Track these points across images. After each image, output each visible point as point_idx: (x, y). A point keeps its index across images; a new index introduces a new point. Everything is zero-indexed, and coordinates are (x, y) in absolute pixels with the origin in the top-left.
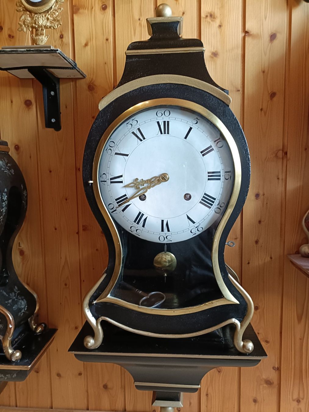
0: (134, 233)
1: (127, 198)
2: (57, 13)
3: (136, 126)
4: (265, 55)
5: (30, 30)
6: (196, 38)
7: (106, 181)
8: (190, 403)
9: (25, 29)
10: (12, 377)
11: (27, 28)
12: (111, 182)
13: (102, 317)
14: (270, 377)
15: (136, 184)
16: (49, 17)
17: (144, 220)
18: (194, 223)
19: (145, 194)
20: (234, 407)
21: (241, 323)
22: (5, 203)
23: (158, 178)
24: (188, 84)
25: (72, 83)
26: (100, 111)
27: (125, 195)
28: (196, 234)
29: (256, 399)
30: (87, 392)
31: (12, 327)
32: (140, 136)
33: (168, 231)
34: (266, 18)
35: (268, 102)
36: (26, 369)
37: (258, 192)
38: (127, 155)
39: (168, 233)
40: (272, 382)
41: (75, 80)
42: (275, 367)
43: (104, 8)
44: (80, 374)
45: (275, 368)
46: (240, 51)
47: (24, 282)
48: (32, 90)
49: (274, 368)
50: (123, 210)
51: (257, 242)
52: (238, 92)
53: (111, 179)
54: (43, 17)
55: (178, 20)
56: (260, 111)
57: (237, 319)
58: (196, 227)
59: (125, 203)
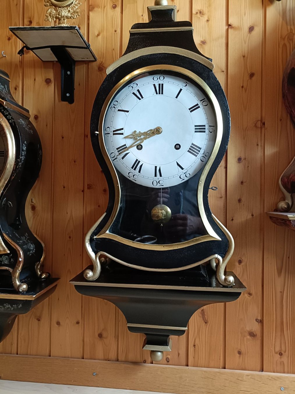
0: (131, 179)
1: (126, 147)
2: (77, 7)
3: (136, 88)
4: (245, 43)
5: (55, 20)
6: (188, 21)
7: (109, 134)
8: (179, 354)
9: (50, 20)
10: (18, 307)
11: (52, 19)
12: (114, 134)
13: (101, 252)
14: (253, 329)
15: (134, 136)
16: (70, 9)
17: (140, 166)
18: (182, 169)
19: (141, 144)
20: (220, 359)
21: (222, 258)
22: (24, 153)
23: (153, 131)
24: (179, 54)
25: (85, 65)
26: (107, 75)
27: (125, 145)
28: (184, 179)
29: (240, 351)
30: (83, 341)
31: (21, 261)
32: (139, 96)
33: (161, 176)
34: (245, 15)
35: (248, 81)
36: (31, 299)
37: (240, 157)
38: (128, 111)
39: (160, 178)
40: (255, 334)
42: (258, 319)
43: (114, 7)
44: (78, 323)
45: (258, 320)
46: (224, 41)
47: (34, 232)
48: (52, 70)
49: (256, 320)
50: (123, 158)
51: (240, 201)
52: (223, 72)
53: (114, 131)
54: (65, 9)
55: (173, 8)
56: (241, 88)
57: (220, 255)
58: (184, 173)
59: (125, 151)
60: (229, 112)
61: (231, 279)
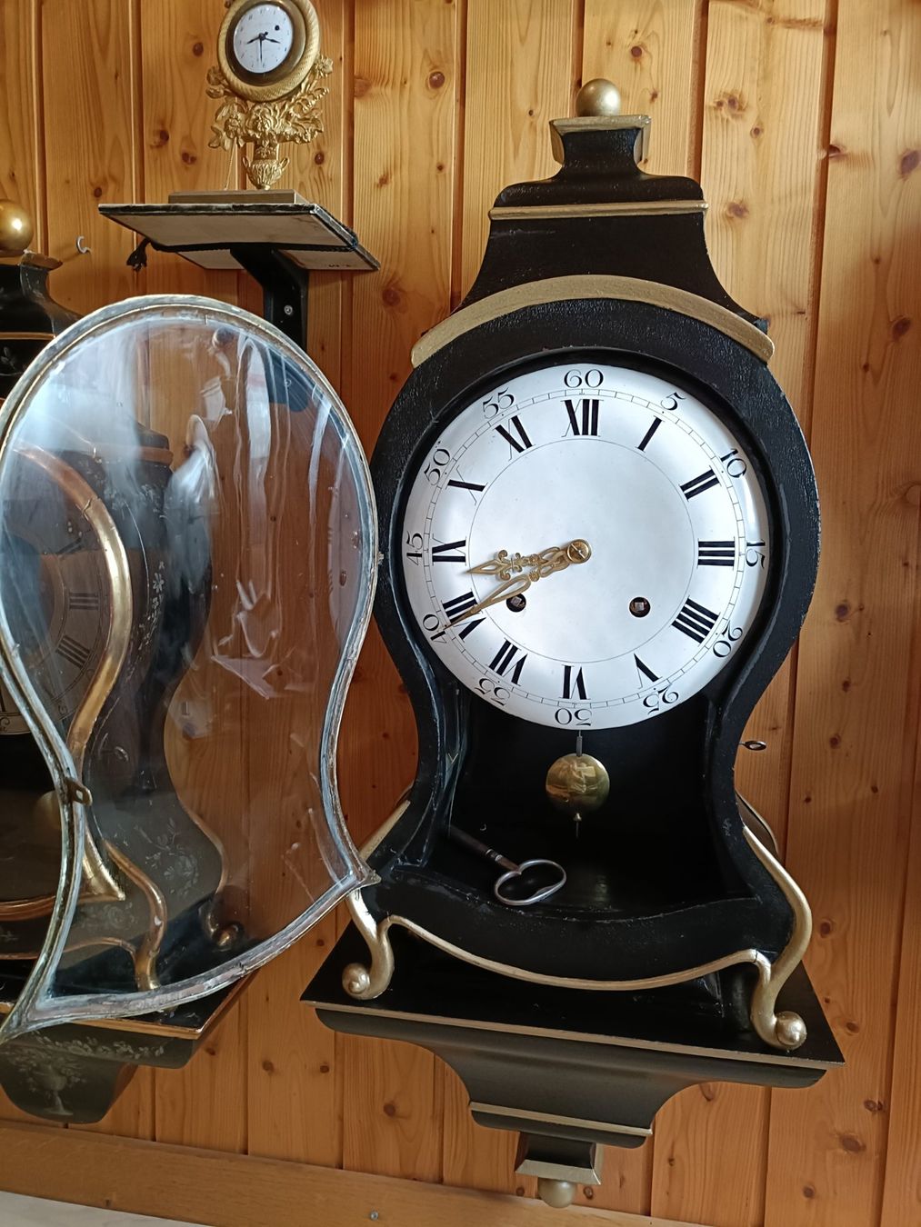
0: (489, 697)
1: (474, 602)
2: (314, 102)
3: (509, 412)
4: (885, 213)
5: (242, 145)
6: (685, 175)
7: (420, 555)
8: (622, 1180)
9: (227, 144)
10: (154, 1054)
11: (233, 140)
12: (435, 559)
13: (395, 917)
14: (856, 1130)
15: (500, 565)
16: (291, 111)
17: (518, 663)
18: (654, 678)
19: (524, 594)
20: (747, 1205)
21: (772, 963)
22: (158, 600)
23: (561, 553)
24: (656, 303)
25: (340, 283)
26: (414, 369)
27: (471, 595)
28: (657, 709)
29: (812, 1188)
30: (341, 1119)
31: (161, 925)
32: (519, 440)
33: (583, 696)
34: (890, 109)
35: (887, 345)
36: (190, 1037)
37: (845, 601)
38: (481, 488)
39: (582, 704)
40: (861, 1144)
41: (348, 275)
42: (871, 1102)
43: (437, 82)
44: (325, 1069)
45: (871, 1106)
46: (810, 201)
47: (192, 808)
48: (237, 299)
49: (868, 1104)
50: (463, 635)
51: (834, 742)
52: (800, 316)
53: (435, 550)
54: (275, 110)
55: (637, 125)
56: (860, 373)
57: (762, 953)
58: (660, 692)
59: (469, 614)
60: (818, 506)
61: (797, 1028)
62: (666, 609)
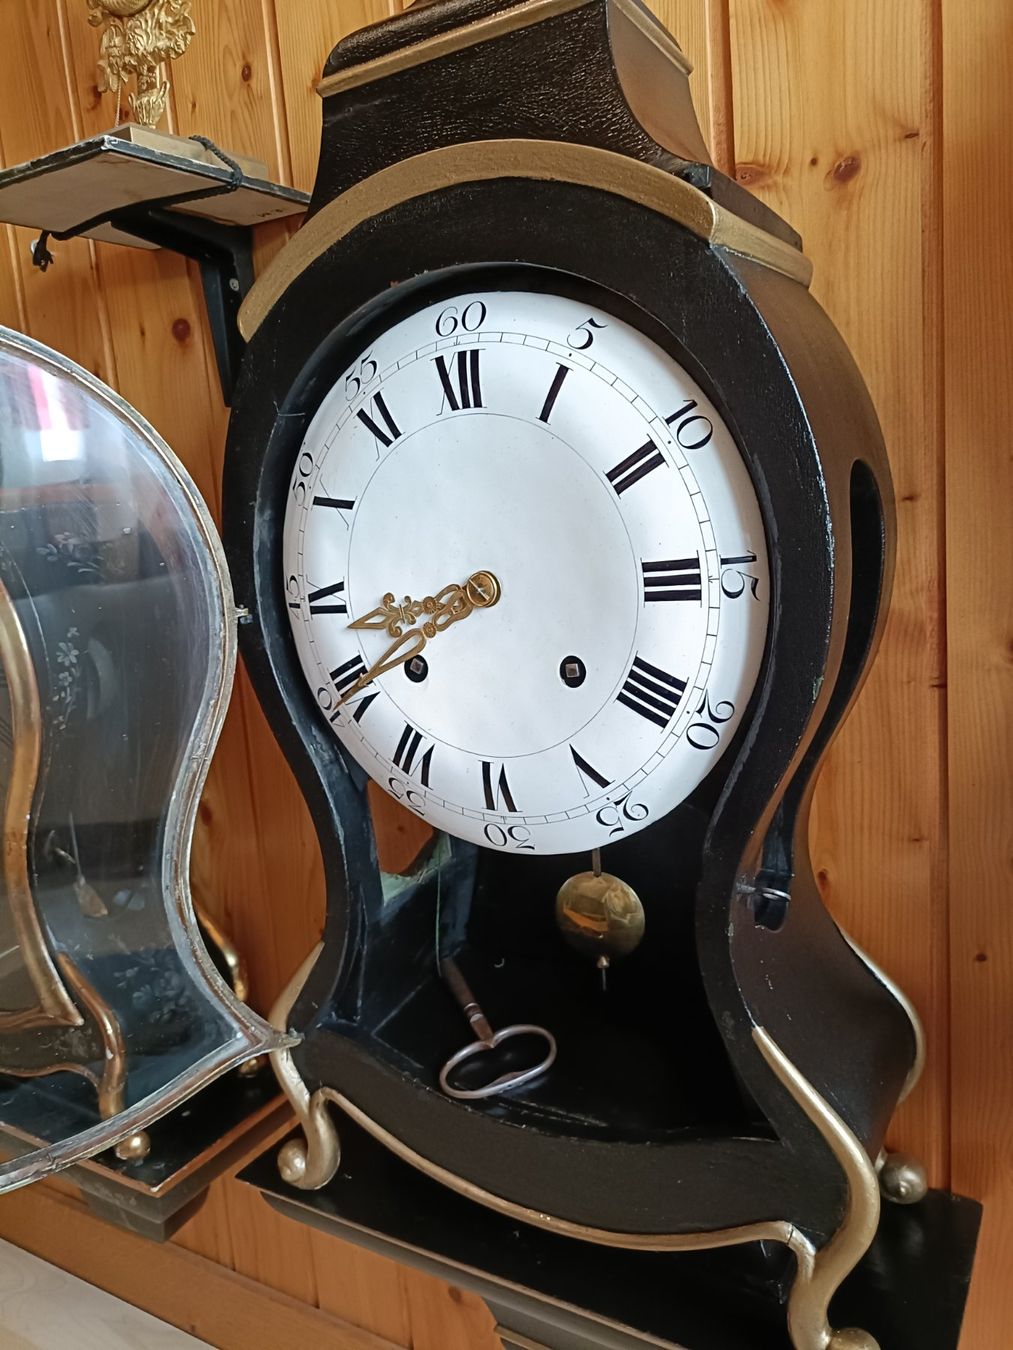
1: (363, 670)
3: (372, 385)
5: (126, 80)
7: (300, 606)
9: (113, 84)
11: (118, 76)
12: (315, 610)
13: (328, 1090)
15: (390, 615)
16: (162, 15)
17: (425, 756)
18: (604, 783)
19: (420, 654)
21: (817, 1249)
22: (70, 675)
23: (460, 593)
26: (247, 345)
27: (358, 660)
28: (621, 829)
31: (113, 1059)
32: (384, 428)
33: (512, 807)
38: (349, 505)
39: (512, 819)
53: (313, 597)
54: (146, 22)
57: (802, 1231)
58: (617, 803)
59: (357, 689)
62: (608, 676)
